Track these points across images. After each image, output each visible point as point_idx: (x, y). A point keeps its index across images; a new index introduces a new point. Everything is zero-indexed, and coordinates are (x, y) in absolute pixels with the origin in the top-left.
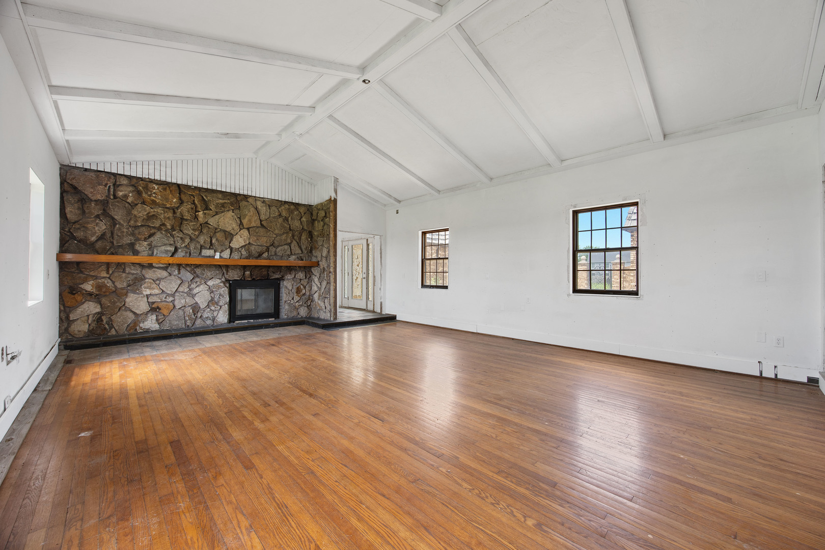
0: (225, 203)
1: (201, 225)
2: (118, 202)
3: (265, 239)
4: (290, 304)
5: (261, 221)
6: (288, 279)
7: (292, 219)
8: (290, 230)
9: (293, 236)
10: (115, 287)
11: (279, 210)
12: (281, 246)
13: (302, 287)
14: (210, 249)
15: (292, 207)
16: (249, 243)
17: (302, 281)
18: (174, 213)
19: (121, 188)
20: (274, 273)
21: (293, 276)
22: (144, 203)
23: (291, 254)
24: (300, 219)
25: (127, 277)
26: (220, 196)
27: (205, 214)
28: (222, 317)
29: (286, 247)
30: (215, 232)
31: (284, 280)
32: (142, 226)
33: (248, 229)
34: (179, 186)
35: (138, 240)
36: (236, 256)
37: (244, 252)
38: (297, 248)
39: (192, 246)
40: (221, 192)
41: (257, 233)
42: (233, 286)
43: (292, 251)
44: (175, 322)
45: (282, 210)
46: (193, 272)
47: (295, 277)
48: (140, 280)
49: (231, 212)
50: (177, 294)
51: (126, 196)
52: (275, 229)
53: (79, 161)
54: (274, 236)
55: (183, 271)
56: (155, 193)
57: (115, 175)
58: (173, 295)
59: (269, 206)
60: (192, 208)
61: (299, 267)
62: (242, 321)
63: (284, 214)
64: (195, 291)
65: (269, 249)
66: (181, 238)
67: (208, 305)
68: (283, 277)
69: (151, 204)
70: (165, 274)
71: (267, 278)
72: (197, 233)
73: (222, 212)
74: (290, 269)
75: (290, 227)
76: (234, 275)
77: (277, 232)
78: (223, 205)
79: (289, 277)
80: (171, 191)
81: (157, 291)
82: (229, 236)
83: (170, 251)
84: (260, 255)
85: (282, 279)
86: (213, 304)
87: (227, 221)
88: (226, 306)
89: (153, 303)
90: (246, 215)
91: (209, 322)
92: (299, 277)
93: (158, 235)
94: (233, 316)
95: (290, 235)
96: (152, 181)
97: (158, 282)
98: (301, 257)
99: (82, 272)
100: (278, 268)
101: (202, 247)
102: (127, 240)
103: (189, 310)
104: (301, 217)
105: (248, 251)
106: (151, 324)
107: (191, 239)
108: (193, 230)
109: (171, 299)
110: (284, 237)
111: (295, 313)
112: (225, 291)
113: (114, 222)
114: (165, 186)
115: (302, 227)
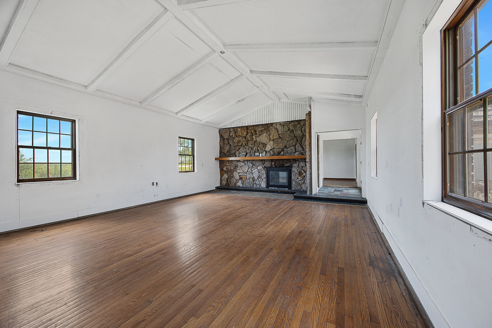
0: (262, 129)
1: (255, 142)
2: (230, 138)
3: (281, 144)
4: (295, 182)
5: (279, 135)
6: (295, 167)
7: (296, 130)
8: (295, 137)
9: (297, 140)
10: (231, 169)
11: (288, 127)
12: (290, 147)
13: (303, 171)
14: (258, 152)
15: (296, 123)
16: (274, 148)
17: (303, 168)
18: (246, 138)
19: (231, 133)
20: (286, 163)
21: (298, 165)
22: (237, 137)
23: (296, 151)
24: (301, 129)
25: (233, 165)
26: (261, 127)
27: (255, 136)
28: (263, 185)
29: (292, 148)
30: (260, 144)
31: (293, 167)
32: (237, 145)
33: (273, 140)
34: (247, 126)
35: (236, 151)
36: (268, 154)
37: (272, 153)
38: (300, 147)
39: (252, 152)
40: (261, 125)
41: (277, 142)
42: (268, 170)
43: (297, 150)
44: (247, 185)
45: (290, 126)
46: (252, 163)
47: (299, 165)
48: (236, 167)
49: (265, 134)
50: (247, 172)
51: (232, 135)
52: (286, 139)
53: (222, 126)
54: (286, 142)
55: (249, 162)
56: (239, 132)
57: (230, 128)
58: (246, 173)
59: (283, 126)
60: (251, 135)
61: (301, 159)
62: (272, 188)
63: (291, 128)
64: (253, 172)
65: (283, 150)
66: (248, 149)
67: (258, 178)
68: (291, 165)
69: (239, 137)
70: (243, 164)
71: (283, 166)
72: (253, 146)
73: (262, 134)
74: (295, 160)
75: (295, 135)
76: (268, 164)
77: (287, 139)
78: (261, 131)
79: (295, 165)
80: (244, 130)
81: (241, 171)
82: (265, 145)
83: (244, 154)
84: (279, 154)
85: (291, 166)
86: (260, 178)
87: (263, 138)
88: (265, 179)
89: (241, 176)
90: (271, 133)
91: (258, 186)
92: (301, 165)
93: (241, 148)
94: (268, 185)
95: (295, 140)
96: (239, 127)
97: (241, 167)
98: (301, 153)
99: (224, 164)
100: (289, 160)
101: (255, 152)
102: (233, 152)
103: (251, 180)
104: (302, 128)
105: (273, 152)
106: (240, 184)
107: (252, 149)
108: (251, 144)
109: (246, 174)
110: (291, 142)
111: (299, 187)
112: (264, 172)
113: (230, 145)
114: (242, 128)
115: (302, 134)
